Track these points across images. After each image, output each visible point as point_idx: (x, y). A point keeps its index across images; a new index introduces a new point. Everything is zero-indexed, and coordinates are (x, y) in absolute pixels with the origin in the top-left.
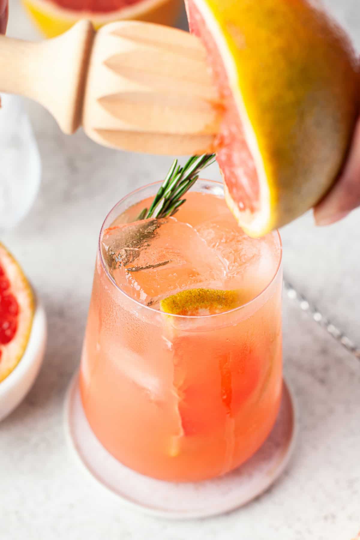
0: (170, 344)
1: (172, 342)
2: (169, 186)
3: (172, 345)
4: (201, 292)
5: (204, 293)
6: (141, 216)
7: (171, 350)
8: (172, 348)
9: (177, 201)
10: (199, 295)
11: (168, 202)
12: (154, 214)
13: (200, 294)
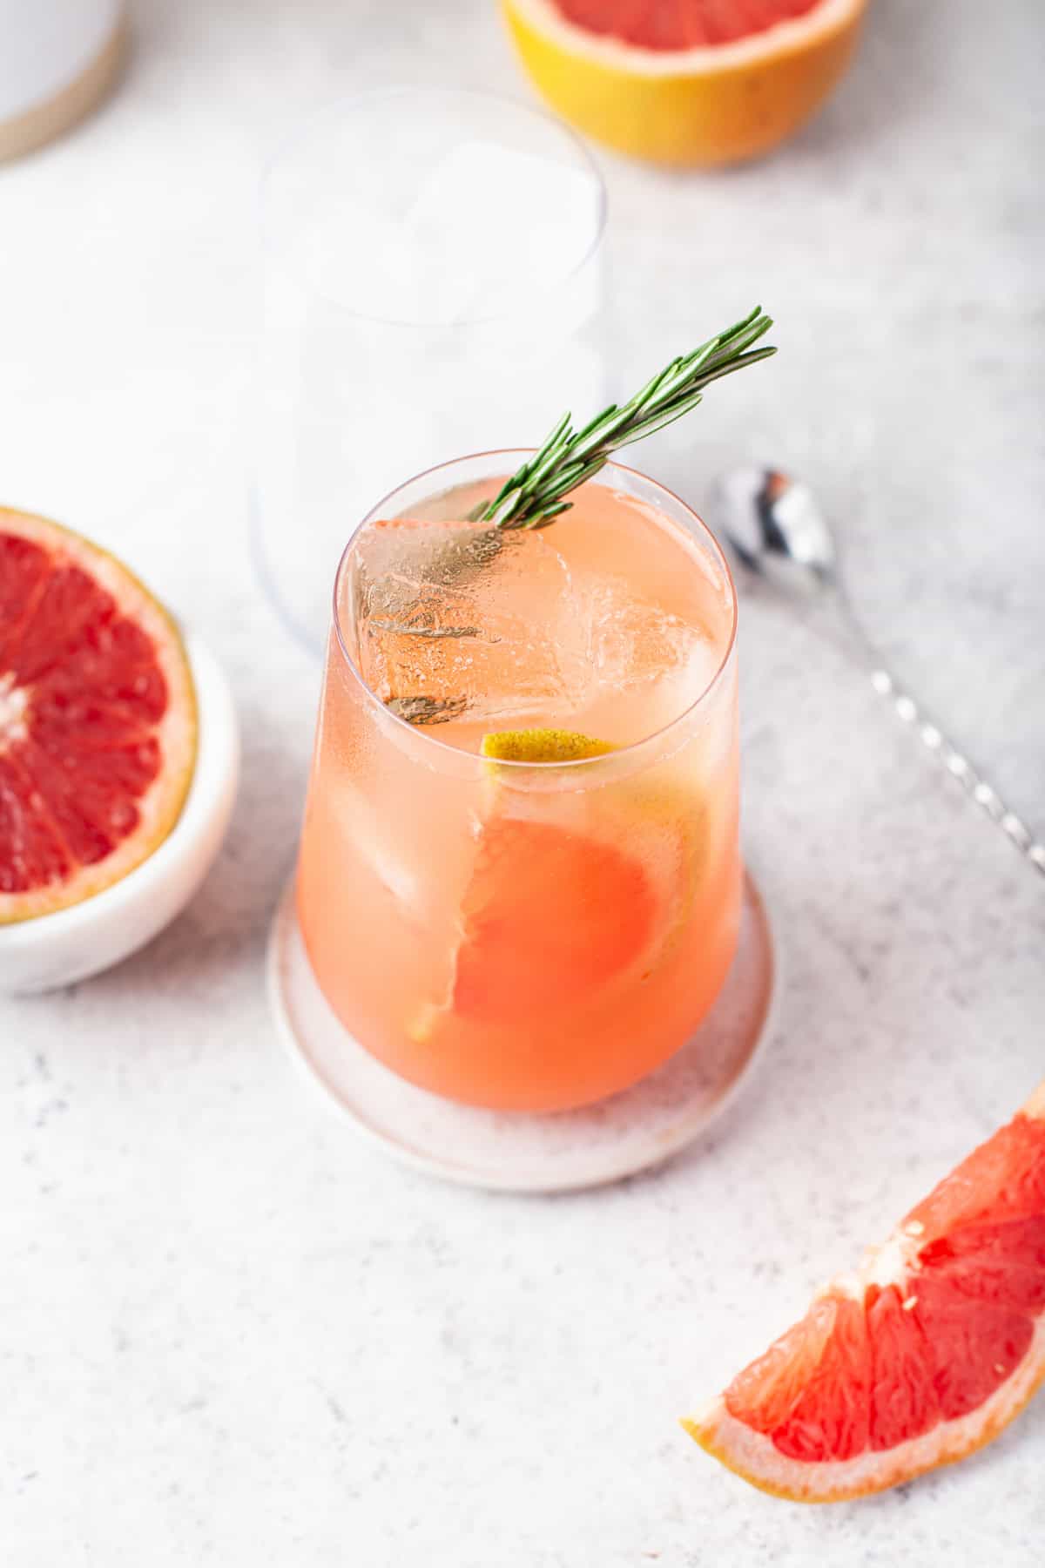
0: (477, 827)
1: (485, 825)
2: (540, 466)
3: (480, 831)
4: (577, 742)
5: (582, 745)
6: (472, 514)
7: (476, 838)
8: (480, 836)
9: (554, 502)
10: (571, 748)
11: (530, 501)
12: (497, 514)
13: (575, 745)
